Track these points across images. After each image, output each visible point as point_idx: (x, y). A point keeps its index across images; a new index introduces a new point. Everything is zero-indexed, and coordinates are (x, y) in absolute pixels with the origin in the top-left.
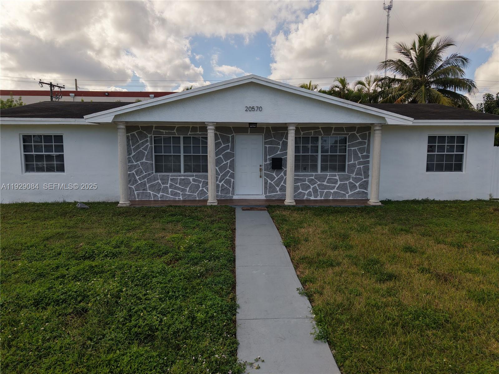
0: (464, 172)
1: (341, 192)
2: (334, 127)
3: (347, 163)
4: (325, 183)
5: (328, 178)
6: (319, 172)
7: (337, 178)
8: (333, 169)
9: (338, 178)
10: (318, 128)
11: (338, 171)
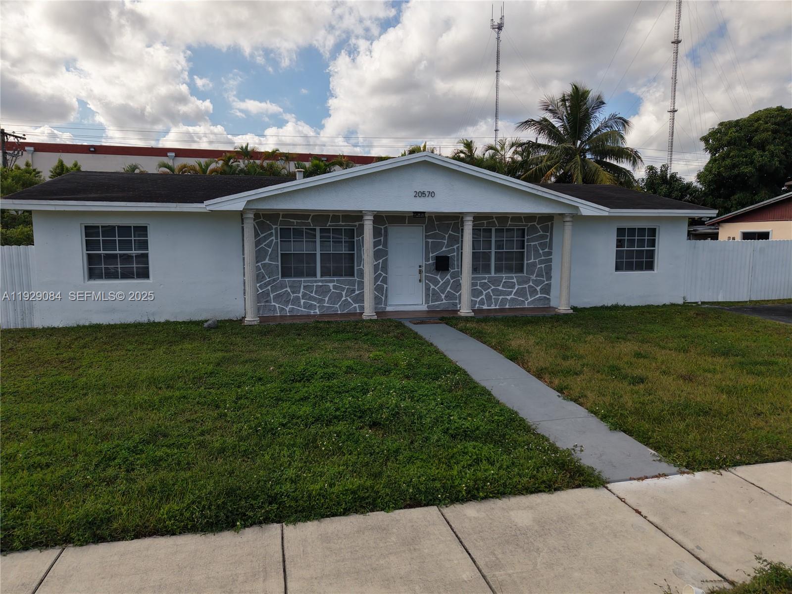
0: (655, 271)
1: (519, 298)
2: (510, 216)
3: (525, 262)
4: (500, 288)
5: (504, 281)
6: (493, 274)
7: (515, 280)
8: (509, 269)
9: (516, 282)
10: (492, 218)
11: (515, 272)
